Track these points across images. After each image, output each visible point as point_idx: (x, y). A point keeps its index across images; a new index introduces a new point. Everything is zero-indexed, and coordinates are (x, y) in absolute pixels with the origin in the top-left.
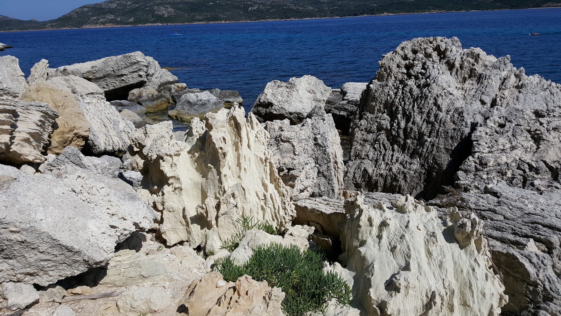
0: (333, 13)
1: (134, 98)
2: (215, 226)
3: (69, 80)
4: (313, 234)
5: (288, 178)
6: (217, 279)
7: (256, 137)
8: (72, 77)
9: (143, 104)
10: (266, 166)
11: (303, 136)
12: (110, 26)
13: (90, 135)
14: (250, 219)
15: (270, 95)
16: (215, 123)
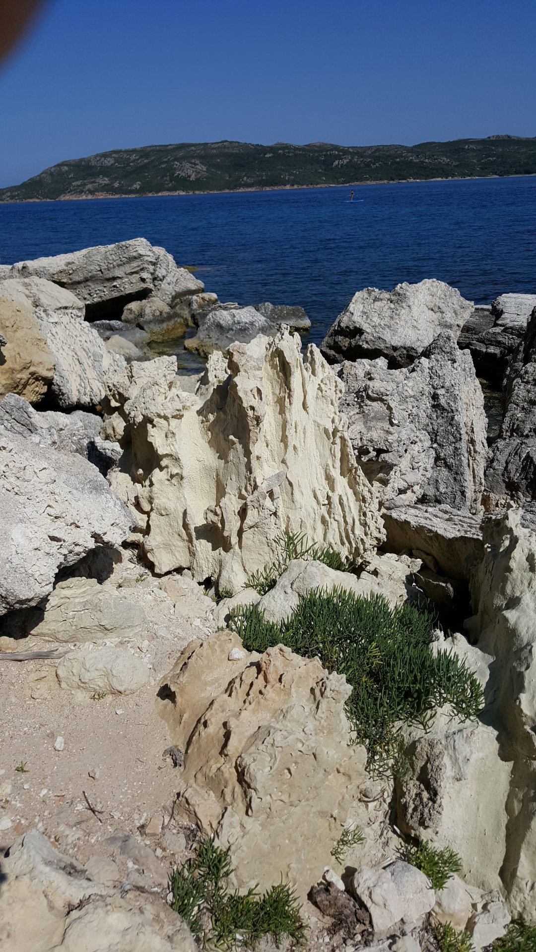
0: (485, 169)
1: (131, 316)
2: (237, 547)
3: (30, 285)
4: (418, 572)
5: (376, 467)
6: (231, 645)
7: (320, 389)
8: (34, 280)
9: (145, 327)
10: (334, 443)
11: (410, 391)
12: (102, 197)
13: (55, 377)
14: (299, 538)
15: (359, 314)
16: (244, 362)
